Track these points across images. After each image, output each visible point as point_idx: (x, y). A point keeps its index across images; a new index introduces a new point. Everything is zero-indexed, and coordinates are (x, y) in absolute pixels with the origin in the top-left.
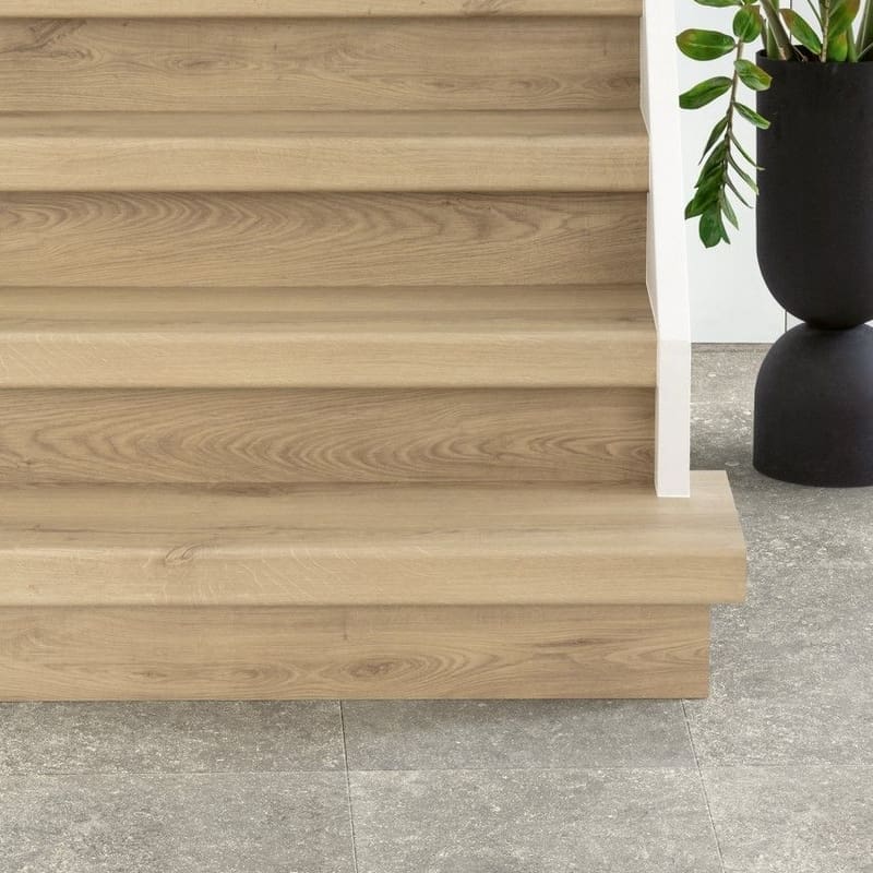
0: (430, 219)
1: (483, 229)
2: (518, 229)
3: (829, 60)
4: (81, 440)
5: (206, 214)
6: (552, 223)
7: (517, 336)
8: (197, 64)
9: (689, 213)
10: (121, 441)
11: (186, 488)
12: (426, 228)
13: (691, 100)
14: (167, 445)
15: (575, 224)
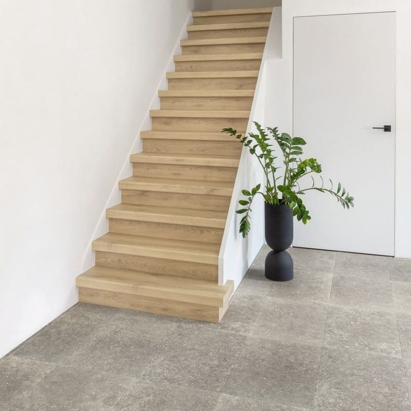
0: (193, 230)
1: (202, 232)
2: (208, 233)
3: (274, 204)
4: (132, 263)
5: (159, 225)
6: (213, 232)
7: (196, 254)
8: (166, 199)
9: (240, 232)
10: (138, 264)
11: (146, 273)
12: (193, 231)
13: (240, 212)
14: (145, 265)
15: (217, 233)
